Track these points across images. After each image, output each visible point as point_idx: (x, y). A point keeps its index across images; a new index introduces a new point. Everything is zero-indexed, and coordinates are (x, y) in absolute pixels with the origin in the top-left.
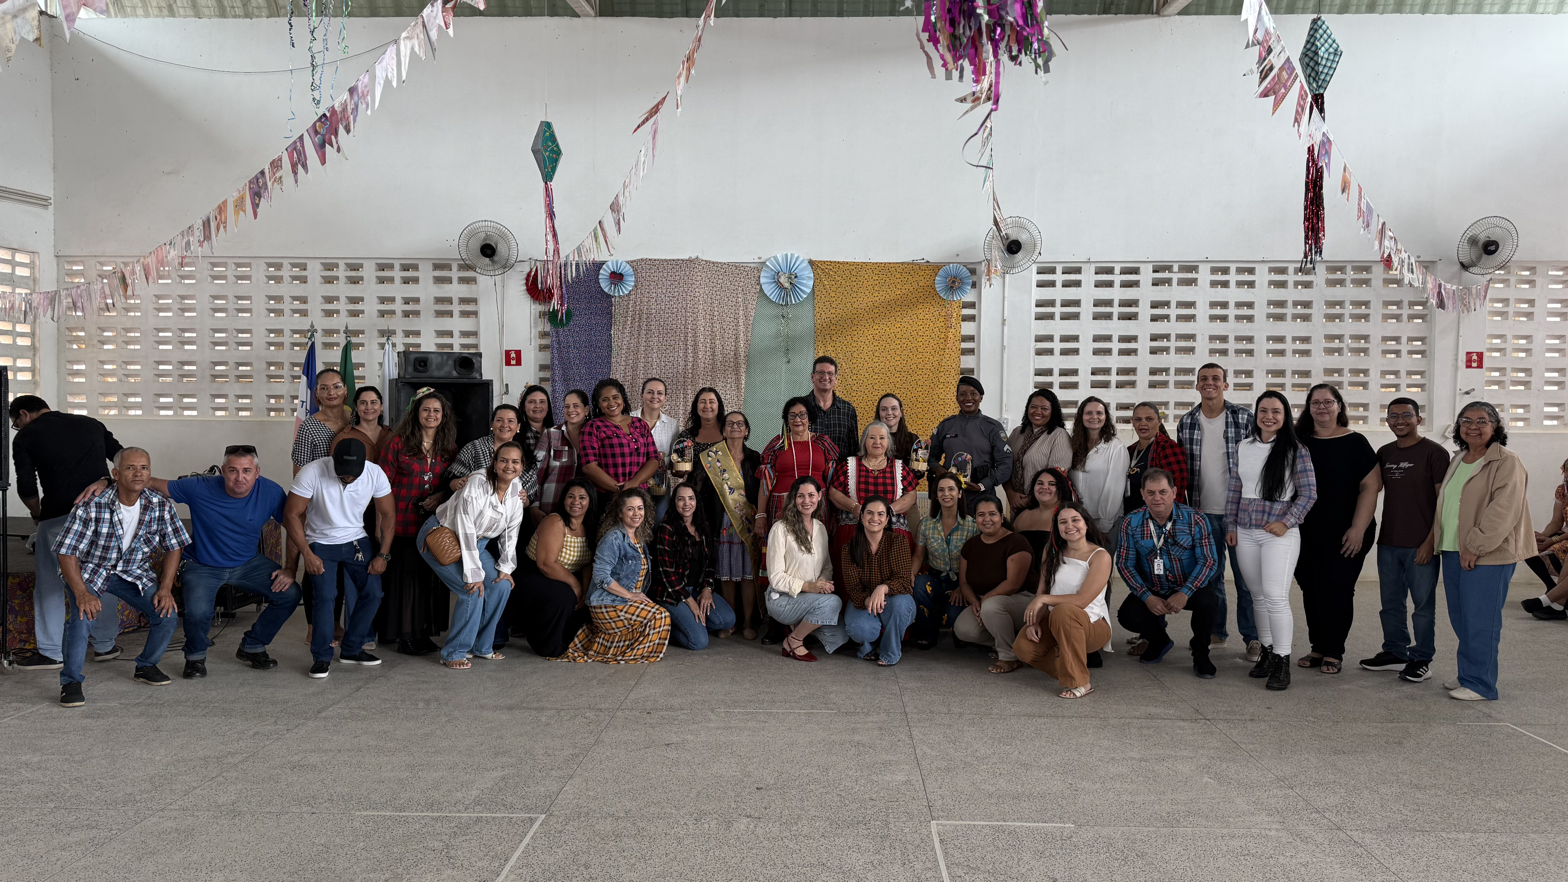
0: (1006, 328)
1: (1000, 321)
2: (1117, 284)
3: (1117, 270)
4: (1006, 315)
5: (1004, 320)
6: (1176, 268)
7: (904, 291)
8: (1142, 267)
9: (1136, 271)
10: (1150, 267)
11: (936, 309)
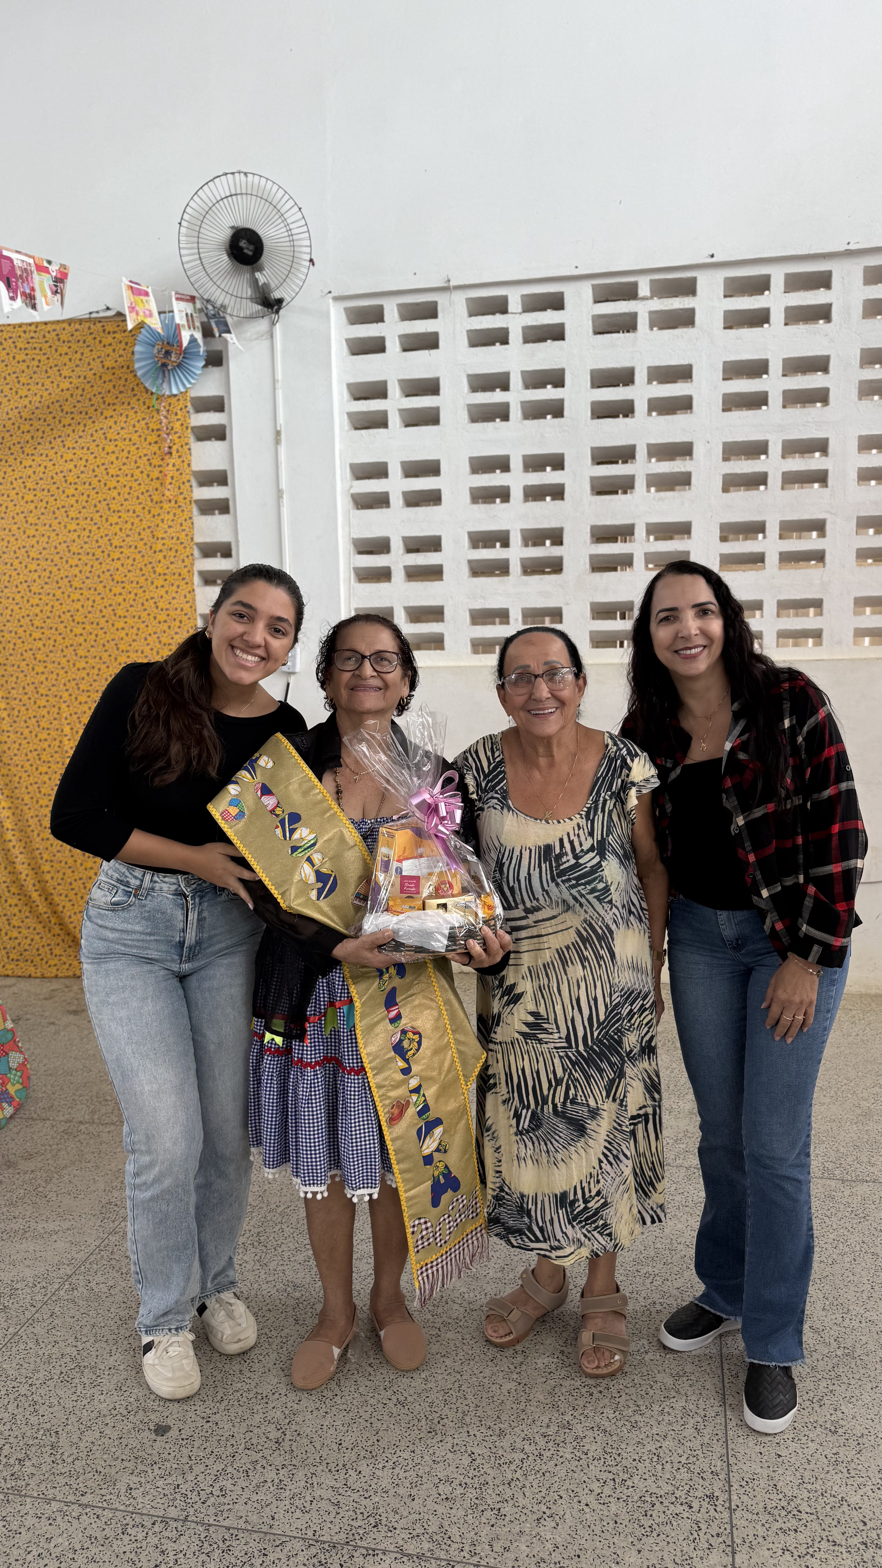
0: (282, 449)
1: (270, 436)
2: (515, 336)
3: (515, 304)
4: (281, 420)
5: (278, 433)
6: (644, 289)
7: (75, 381)
8: (569, 291)
9: (556, 303)
10: (586, 290)
11: (140, 416)
